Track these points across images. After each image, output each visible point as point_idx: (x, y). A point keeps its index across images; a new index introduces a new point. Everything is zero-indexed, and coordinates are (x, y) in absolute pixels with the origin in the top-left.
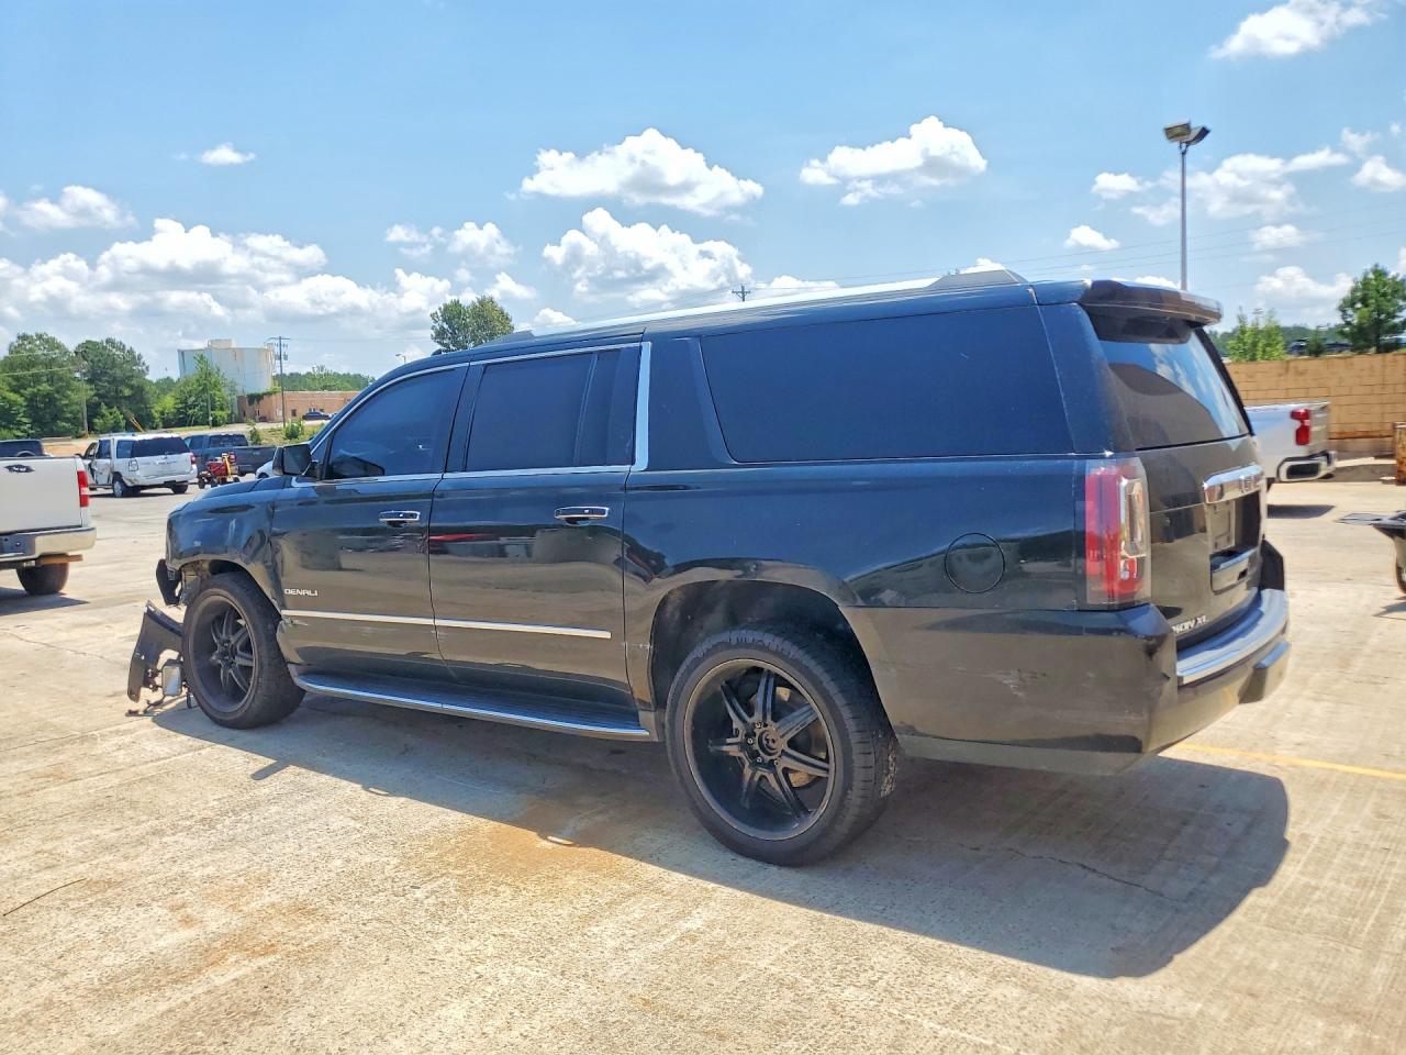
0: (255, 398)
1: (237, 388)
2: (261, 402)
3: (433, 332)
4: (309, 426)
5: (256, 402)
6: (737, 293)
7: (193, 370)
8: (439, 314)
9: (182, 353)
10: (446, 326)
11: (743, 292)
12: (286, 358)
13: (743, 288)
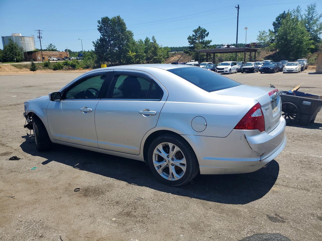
0: (30, 53)
1: (24, 49)
2: (33, 54)
3: (98, 28)
4: (51, 62)
5: (30, 54)
6: (236, 8)
7: (7, 43)
8: (101, 21)
9: (3, 38)
10: (102, 26)
11: (238, 8)
12: (42, 38)
13: (238, 6)
